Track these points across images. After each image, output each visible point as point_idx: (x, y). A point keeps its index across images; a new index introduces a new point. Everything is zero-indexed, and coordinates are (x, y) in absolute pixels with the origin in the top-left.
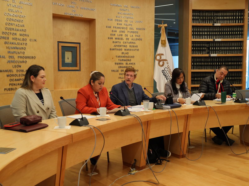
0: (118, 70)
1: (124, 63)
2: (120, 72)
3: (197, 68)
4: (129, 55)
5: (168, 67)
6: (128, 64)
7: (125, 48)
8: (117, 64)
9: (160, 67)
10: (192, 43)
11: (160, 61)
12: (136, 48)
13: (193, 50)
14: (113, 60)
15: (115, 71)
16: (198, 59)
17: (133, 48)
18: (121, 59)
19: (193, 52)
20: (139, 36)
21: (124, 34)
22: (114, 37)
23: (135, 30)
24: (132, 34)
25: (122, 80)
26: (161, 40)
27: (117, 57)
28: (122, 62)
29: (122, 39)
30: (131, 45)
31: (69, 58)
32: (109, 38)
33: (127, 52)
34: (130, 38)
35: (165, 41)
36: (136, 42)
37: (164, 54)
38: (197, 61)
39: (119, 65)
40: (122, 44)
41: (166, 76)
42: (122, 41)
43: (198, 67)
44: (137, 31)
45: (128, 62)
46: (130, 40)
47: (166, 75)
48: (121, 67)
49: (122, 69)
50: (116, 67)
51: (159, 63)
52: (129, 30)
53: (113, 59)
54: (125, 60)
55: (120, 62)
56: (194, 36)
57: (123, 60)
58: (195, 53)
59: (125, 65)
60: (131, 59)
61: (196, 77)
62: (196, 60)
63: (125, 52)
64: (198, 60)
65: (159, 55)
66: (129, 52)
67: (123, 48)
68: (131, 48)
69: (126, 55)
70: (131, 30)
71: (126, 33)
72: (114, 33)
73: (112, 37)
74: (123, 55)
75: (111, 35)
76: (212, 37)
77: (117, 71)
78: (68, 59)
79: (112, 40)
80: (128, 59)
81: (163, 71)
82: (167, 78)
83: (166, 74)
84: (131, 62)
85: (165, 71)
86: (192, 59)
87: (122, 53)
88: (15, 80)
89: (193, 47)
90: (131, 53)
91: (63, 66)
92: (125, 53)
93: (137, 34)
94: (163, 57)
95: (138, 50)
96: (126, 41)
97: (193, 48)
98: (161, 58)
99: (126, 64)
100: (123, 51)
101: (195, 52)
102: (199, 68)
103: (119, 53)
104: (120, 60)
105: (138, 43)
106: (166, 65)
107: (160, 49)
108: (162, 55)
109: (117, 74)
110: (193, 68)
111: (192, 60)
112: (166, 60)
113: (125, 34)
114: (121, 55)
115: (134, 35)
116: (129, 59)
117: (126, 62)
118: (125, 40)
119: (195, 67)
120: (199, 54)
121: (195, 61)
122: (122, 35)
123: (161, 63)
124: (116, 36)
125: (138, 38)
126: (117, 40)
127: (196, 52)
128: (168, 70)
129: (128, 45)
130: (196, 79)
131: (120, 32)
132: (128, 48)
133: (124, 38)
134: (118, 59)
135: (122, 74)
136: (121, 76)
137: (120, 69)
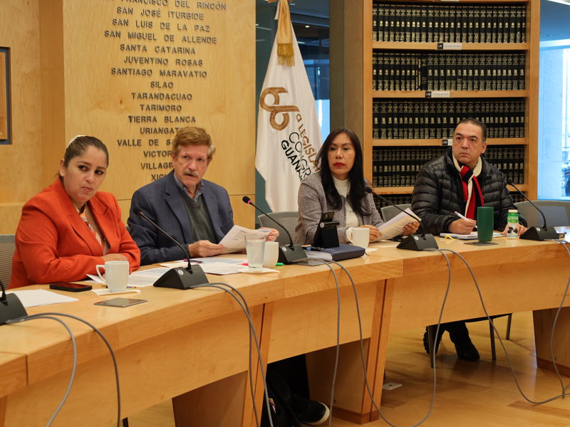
0: (139, 141)
1: (160, 116)
2: (146, 147)
3: (390, 134)
4: (176, 90)
5: (302, 130)
6: (173, 119)
7: (162, 67)
8: (137, 120)
9: (274, 130)
10: (374, 56)
11: (274, 111)
12: (198, 68)
13: (376, 78)
14: (123, 106)
15: (131, 143)
16: (393, 105)
17: (187, 69)
18: (150, 102)
19: (377, 83)
20: (205, 28)
21: (156, 22)
22: (124, 31)
23: (193, 9)
24: (182, 22)
25: (153, 172)
26: (278, 44)
27: (136, 96)
28: (152, 114)
29: (150, 37)
30: (183, 57)
32: (107, 34)
33: (167, 79)
34: (178, 36)
35: (290, 46)
36: (197, 47)
37: (289, 89)
38: (390, 111)
39: (143, 125)
40: (150, 53)
41: (296, 160)
42: (150, 46)
43: (393, 131)
44: (200, 11)
45: (174, 115)
46: (178, 43)
47: (296, 156)
48: (148, 130)
49: (153, 137)
50: (134, 131)
51: (272, 118)
52: (175, 9)
53: (121, 102)
54: (161, 108)
55: (145, 113)
56: (378, 34)
57: (154, 107)
58: (383, 86)
59: (160, 124)
60: (183, 103)
61: (388, 163)
62: (387, 109)
63: (162, 80)
64: (393, 109)
65: (271, 90)
66: (174, 79)
67: (156, 68)
68: (182, 69)
69: (165, 91)
70: (181, 10)
71: (164, 18)
72: (124, 17)
73: (118, 29)
74: (156, 91)
75: (114, 22)
76: (433, 35)
77: (136, 143)
79: (117, 42)
80: (171, 103)
81: (285, 145)
82: (297, 168)
83: (296, 153)
84: (183, 114)
85: (291, 145)
86: (374, 104)
87: (152, 85)
89: (376, 67)
90: (181, 86)
92: (161, 84)
93: (199, 23)
94: (285, 100)
95: (204, 75)
96: (166, 45)
97: (378, 72)
98: (277, 101)
99: (167, 119)
100: (156, 77)
101: (383, 83)
102: (396, 133)
103: (143, 85)
104: (145, 107)
105: (202, 51)
106: (293, 125)
107: (276, 74)
108: (282, 90)
109: (137, 155)
110: (376, 134)
111: (374, 109)
112: (293, 109)
113: (160, 20)
114: (149, 90)
115: (190, 24)
116: (176, 103)
117: (165, 113)
118: (161, 42)
119: (384, 131)
120: (395, 89)
121: (384, 111)
122: (150, 25)
123: (279, 118)
124: (132, 28)
125: (204, 35)
126: (135, 42)
127: (386, 85)
128: (301, 140)
129: (172, 58)
130: (386, 167)
131: (144, 13)
132: (172, 66)
133: (159, 34)
134: (138, 102)
135: (151, 154)
136: (149, 160)
137: (146, 139)
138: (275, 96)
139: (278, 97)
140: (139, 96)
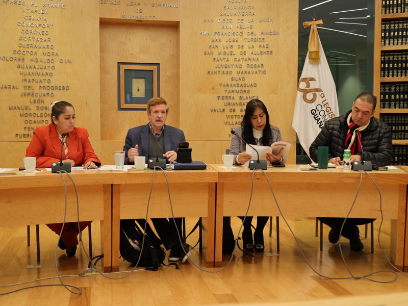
0: (224, 110)
1: (237, 96)
2: (227, 112)
3: (397, 105)
4: (246, 82)
5: (325, 103)
6: (245, 98)
7: (238, 70)
8: (222, 98)
9: (305, 103)
11: (305, 92)
12: (260, 69)
14: (214, 91)
15: (219, 110)
17: (254, 69)
18: (231, 89)
19: (384, 73)
20: (265, 46)
21: (235, 45)
22: (215, 51)
23: (259, 36)
24: (251, 43)
25: (232, 126)
26: (310, 52)
27: (223, 85)
28: (232, 95)
29: (231, 53)
30: (250, 63)
31: (140, 90)
32: (205, 53)
33: (241, 76)
34: (249, 52)
35: (317, 52)
36: (260, 57)
37: (317, 79)
38: (398, 90)
39: (226, 101)
40: (232, 62)
41: (320, 121)
42: (231, 58)
43: (399, 104)
44: (263, 37)
45: (245, 95)
46: (248, 55)
47: (319, 119)
48: (229, 104)
49: (232, 107)
50: (220, 104)
51: (304, 97)
52: (247, 37)
53: (213, 89)
54: (238, 92)
55: (228, 95)
57: (233, 91)
59: (237, 100)
60: (251, 89)
61: (395, 125)
62: (395, 89)
63: (238, 77)
64: (400, 89)
65: (304, 80)
66: (246, 76)
67: (234, 70)
68: (251, 70)
69: (240, 83)
70: (250, 37)
71: (240, 43)
72: (215, 44)
73: (212, 50)
74: (235, 82)
75: (210, 47)
77: (222, 110)
78: (138, 90)
79: (211, 57)
80: (244, 89)
81: (313, 112)
82: (320, 126)
83: (320, 117)
85: (318, 112)
86: (381, 87)
87: (232, 79)
88: (33, 122)
90: (249, 79)
91: (126, 102)
92: (238, 79)
93: (262, 43)
94: (313, 85)
95: (264, 72)
96: (241, 57)
98: (308, 85)
99: (241, 98)
100: (235, 75)
102: (402, 105)
103: (227, 79)
104: (227, 92)
105: (263, 59)
106: (319, 100)
107: (309, 70)
108: (312, 79)
109: (222, 117)
112: (318, 90)
113: (237, 44)
114: (230, 82)
115: (257, 45)
116: (247, 89)
117: (240, 94)
118: (238, 56)
119: (393, 103)
122: (232, 46)
123: (310, 96)
124: (221, 50)
125: (265, 50)
126: (222, 57)
128: (324, 109)
129: (244, 64)
130: (394, 127)
131: (230, 40)
132: (245, 68)
133: (236, 51)
134: (223, 89)
135: (232, 117)
136: (230, 120)
137: (227, 109)
138: (307, 83)
139: (309, 83)
140: (224, 86)
